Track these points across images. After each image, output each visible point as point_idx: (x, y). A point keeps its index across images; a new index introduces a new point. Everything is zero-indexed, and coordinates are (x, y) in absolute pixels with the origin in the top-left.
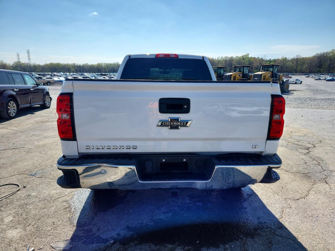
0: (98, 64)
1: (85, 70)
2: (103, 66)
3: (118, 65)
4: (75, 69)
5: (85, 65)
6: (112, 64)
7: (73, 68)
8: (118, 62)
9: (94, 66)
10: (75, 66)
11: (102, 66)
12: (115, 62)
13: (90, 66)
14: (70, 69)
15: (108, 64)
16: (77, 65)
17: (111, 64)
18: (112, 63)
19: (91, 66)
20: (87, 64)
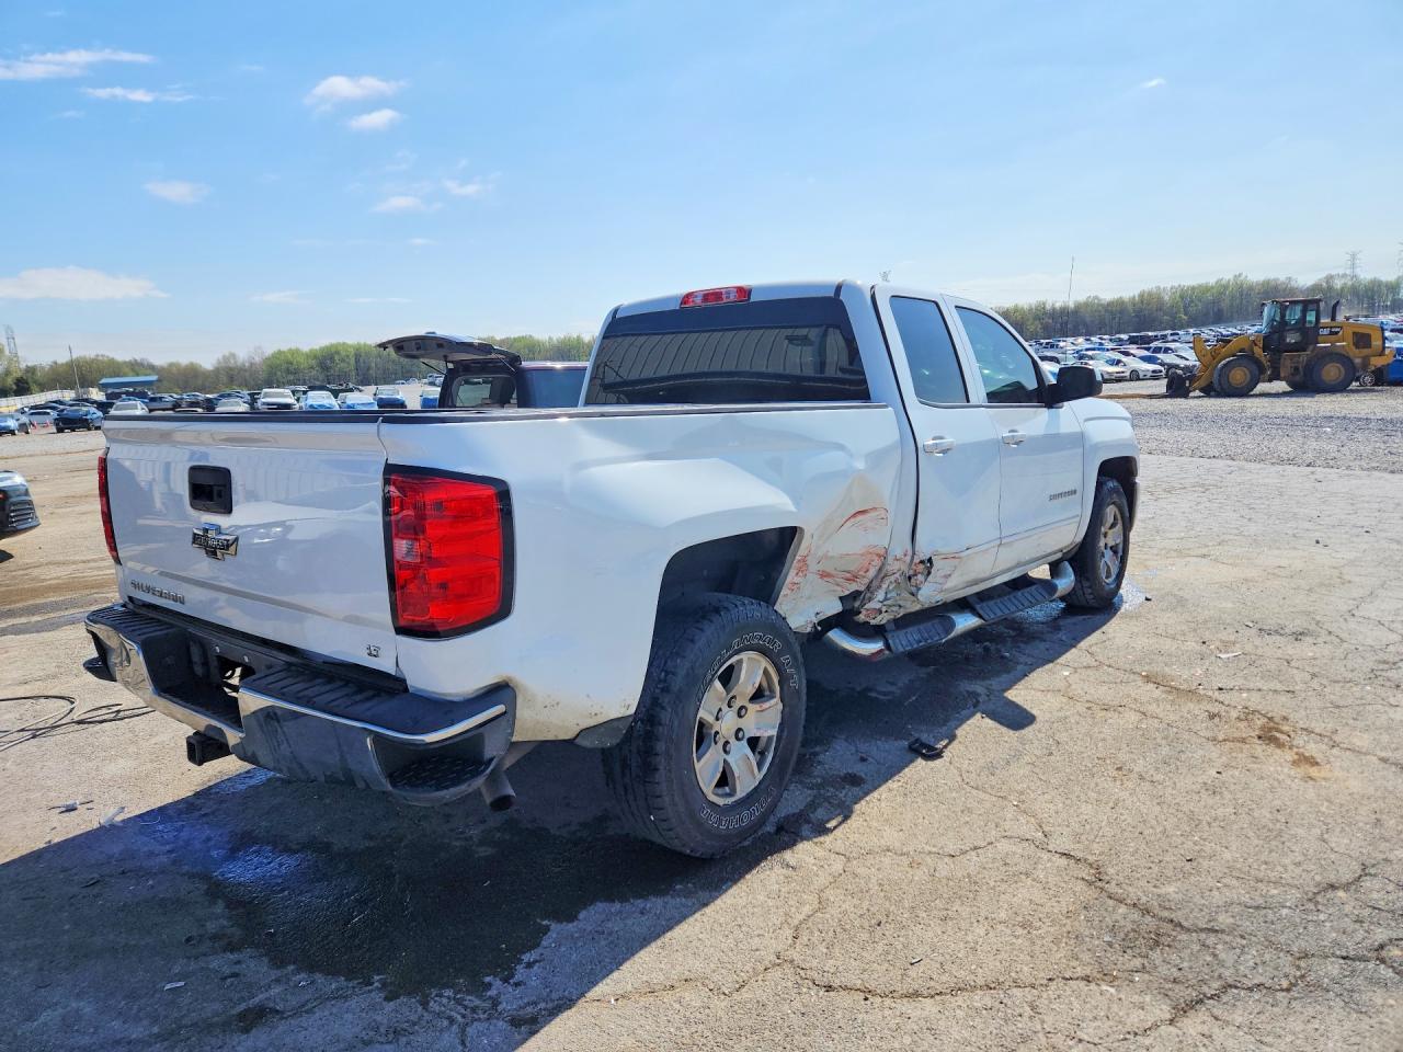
0: (1142, 295)
1: (1085, 324)
2: (1166, 298)
3: (1241, 287)
4: (1042, 324)
5: (1086, 304)
6: (1212, 287)
7: (1037, 322)
8: (1240, 275)
9: (1123, 302)
10: (1044, 313)
11: (1160, 299)
12: (1228, 276)
13: (1108, 304)
14: (1022, 324)
15: (1193, 288)
16: (1054, 309)
17: (1205, 289)
18: (1212, 281)
19: (1110, 304)
20: (1096, 297)
